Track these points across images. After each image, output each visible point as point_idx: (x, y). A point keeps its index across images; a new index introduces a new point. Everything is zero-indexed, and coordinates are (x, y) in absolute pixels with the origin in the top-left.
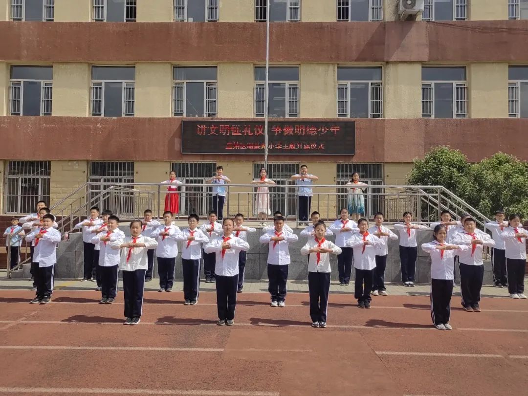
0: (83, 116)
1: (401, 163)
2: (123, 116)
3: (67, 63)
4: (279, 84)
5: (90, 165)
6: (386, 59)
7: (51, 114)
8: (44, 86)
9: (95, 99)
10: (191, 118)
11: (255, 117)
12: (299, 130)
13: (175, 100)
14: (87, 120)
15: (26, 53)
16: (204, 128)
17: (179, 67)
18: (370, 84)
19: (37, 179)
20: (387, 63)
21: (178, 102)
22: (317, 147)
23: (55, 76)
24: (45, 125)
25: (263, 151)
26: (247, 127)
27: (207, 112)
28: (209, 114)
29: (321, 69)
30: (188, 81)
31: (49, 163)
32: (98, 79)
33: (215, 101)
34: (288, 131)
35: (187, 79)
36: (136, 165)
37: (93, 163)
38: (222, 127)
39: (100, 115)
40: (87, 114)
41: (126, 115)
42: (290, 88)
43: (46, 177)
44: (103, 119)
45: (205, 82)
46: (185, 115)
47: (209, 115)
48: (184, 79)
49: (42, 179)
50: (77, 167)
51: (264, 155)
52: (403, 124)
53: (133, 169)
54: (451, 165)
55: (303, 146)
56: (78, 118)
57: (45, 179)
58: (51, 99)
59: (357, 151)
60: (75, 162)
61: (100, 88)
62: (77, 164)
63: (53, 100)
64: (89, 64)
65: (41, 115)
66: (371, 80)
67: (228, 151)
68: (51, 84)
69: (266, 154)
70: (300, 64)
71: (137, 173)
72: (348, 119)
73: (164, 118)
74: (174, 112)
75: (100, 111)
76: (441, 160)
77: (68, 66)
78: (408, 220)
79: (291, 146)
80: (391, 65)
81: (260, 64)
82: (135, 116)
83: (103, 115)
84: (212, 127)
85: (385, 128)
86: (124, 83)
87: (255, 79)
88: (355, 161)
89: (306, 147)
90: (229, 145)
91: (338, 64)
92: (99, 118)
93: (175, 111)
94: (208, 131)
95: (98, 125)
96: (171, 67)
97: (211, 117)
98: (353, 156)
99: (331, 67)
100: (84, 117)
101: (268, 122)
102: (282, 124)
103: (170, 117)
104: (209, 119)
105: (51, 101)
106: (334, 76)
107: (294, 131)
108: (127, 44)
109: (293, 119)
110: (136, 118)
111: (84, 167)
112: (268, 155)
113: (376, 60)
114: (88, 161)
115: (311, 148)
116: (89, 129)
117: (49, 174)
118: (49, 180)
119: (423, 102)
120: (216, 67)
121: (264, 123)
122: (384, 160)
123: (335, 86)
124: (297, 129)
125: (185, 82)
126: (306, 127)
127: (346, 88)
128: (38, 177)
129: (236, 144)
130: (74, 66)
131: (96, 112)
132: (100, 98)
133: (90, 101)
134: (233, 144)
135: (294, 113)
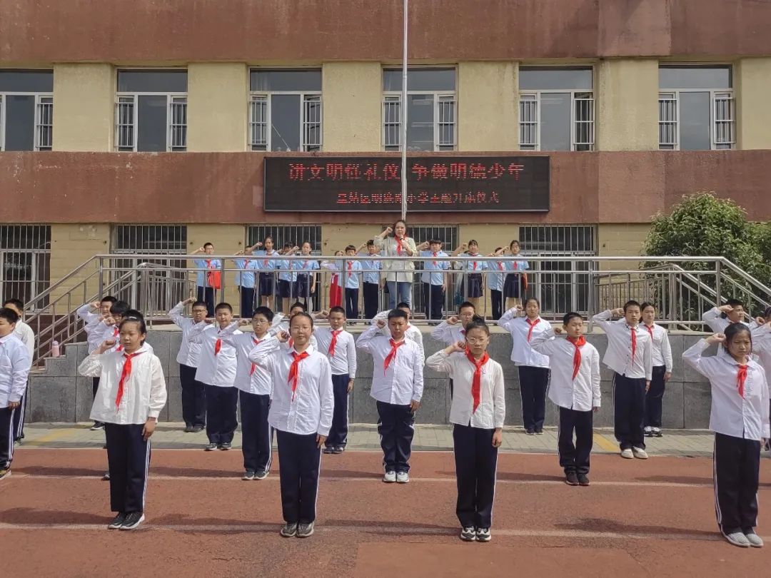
0: (103, 150)
1: (626, 223)
2: (168, 150)
3: (75, 64)
4: (423, 97)
5: (115, 231)
6: (599, 54)
7: (51, 149)
8: (40, 103)
9: (122, 124)
10: (280, 153)
11: (384, 150)
12: (457, 171)
13: (253, 125)
14: (108, 157)
15: (9, 48)
16: (300, 168)
17: (260, 71)
18: (573, 95)
19: (30, 255)
20: (602, 59)
21: (258, 127)
22: (487, 198)
23: (56, 86)
24: (41, 165)
25: (399, 205)
26: (372, 166)
27: (306, 144)
28: (309, 147)
29: (491, 70)
30: (274, 93)
31: (49, 228)
32: (128, 91)
33: (318, 126)
34: (439, 171)
35: (272, 90)
36: (190, 231)
37: (120, 228)
38: (330, 166)
39: (131, 149)
40: (108, 148)
41: (174, 149)
42: (441, 103)
43: (42, 251)
44: (135, 157)
45: (302, 94)
46: (269, 149)
47: (309, 149)
48: (268, 90)
49: (37, 254)
50: (93, 235)
51: (401, 213)
52: (628, 160)
53: (185, 238)
54: (720, 224)
55: (463, 197)
56: (94, 153)
57: (41, 255)
58: (51, 123)
59: (553, 205)
60: (90, 227)
61: (131, 106)
62: (94, 230)
63: (54, 125)
64: (113, 66)
65: (35, 150)
66: (575, 88)
67: (341, 206)
68: (51, 100)
69: (404, 210)
70: (457, 64)
71: (191, 243)
72: (537, 152)
73: (235, 153)
74: (251, 143)
75: (131, 143)
76: (703, 216)
77: (79, 70)
78: (649, 317)
79: (444, 197)
80: (608, 63)
81: (393, 63)
82: (189, 150)
83: (135, 150)
84: (313, 167)
85: (600, 167)
86: (170, 96)
87: (385, 89)
88: (549, 221)
89: (469, 198)
90: (342, 197)
91: (520, 63)
92: (127, 154)
93: (253, 142)
94: (308, 174)
95: (128, 166)
96: (247, 70)
97: (312, 152)
98: (547, 212)
99: (509, 67)
100: (104, 153)
101: (407, 159)
102: (429, 161)
103: (245, 151)
104: (309, 154)
105: (51, 127)
106: (514, 81)
107: (448, 174)
108: (174, 31)
109: (447, 153)
110: (189, 153)
111: (104, 234)
112: (407, 213)
113: (584, 55)
114: (112, 225)
115: (476, 201)
116: (112, 172)
117: (49, 247)
118: (48, 256)
119: (661, 124)
120: (320, 70)
121: (400, 159)
122: (598, 219)
123: (515, 98)
124: (453, 169)
125: (270, 93)
126: (468, 167)
127: (534, 103)
128: (29, 251)
129: (354, 195)
130: (87, 69)
131: (124, 144)
132: (131, 122)
133: (115, 127)
134: (348, 196)
135: (448, 144)
